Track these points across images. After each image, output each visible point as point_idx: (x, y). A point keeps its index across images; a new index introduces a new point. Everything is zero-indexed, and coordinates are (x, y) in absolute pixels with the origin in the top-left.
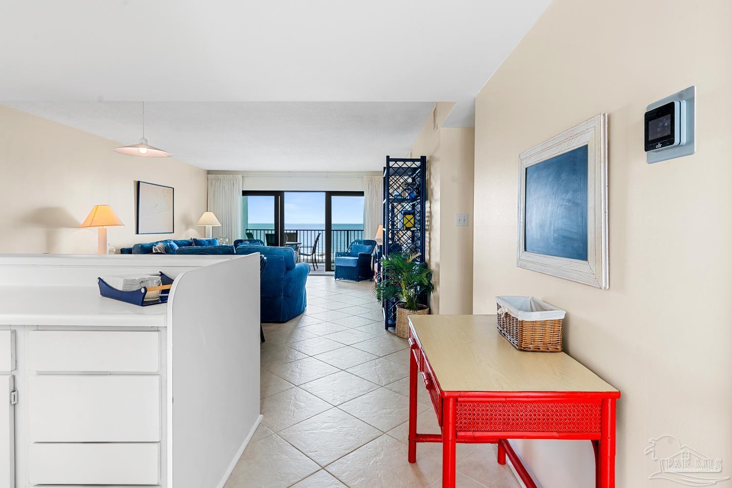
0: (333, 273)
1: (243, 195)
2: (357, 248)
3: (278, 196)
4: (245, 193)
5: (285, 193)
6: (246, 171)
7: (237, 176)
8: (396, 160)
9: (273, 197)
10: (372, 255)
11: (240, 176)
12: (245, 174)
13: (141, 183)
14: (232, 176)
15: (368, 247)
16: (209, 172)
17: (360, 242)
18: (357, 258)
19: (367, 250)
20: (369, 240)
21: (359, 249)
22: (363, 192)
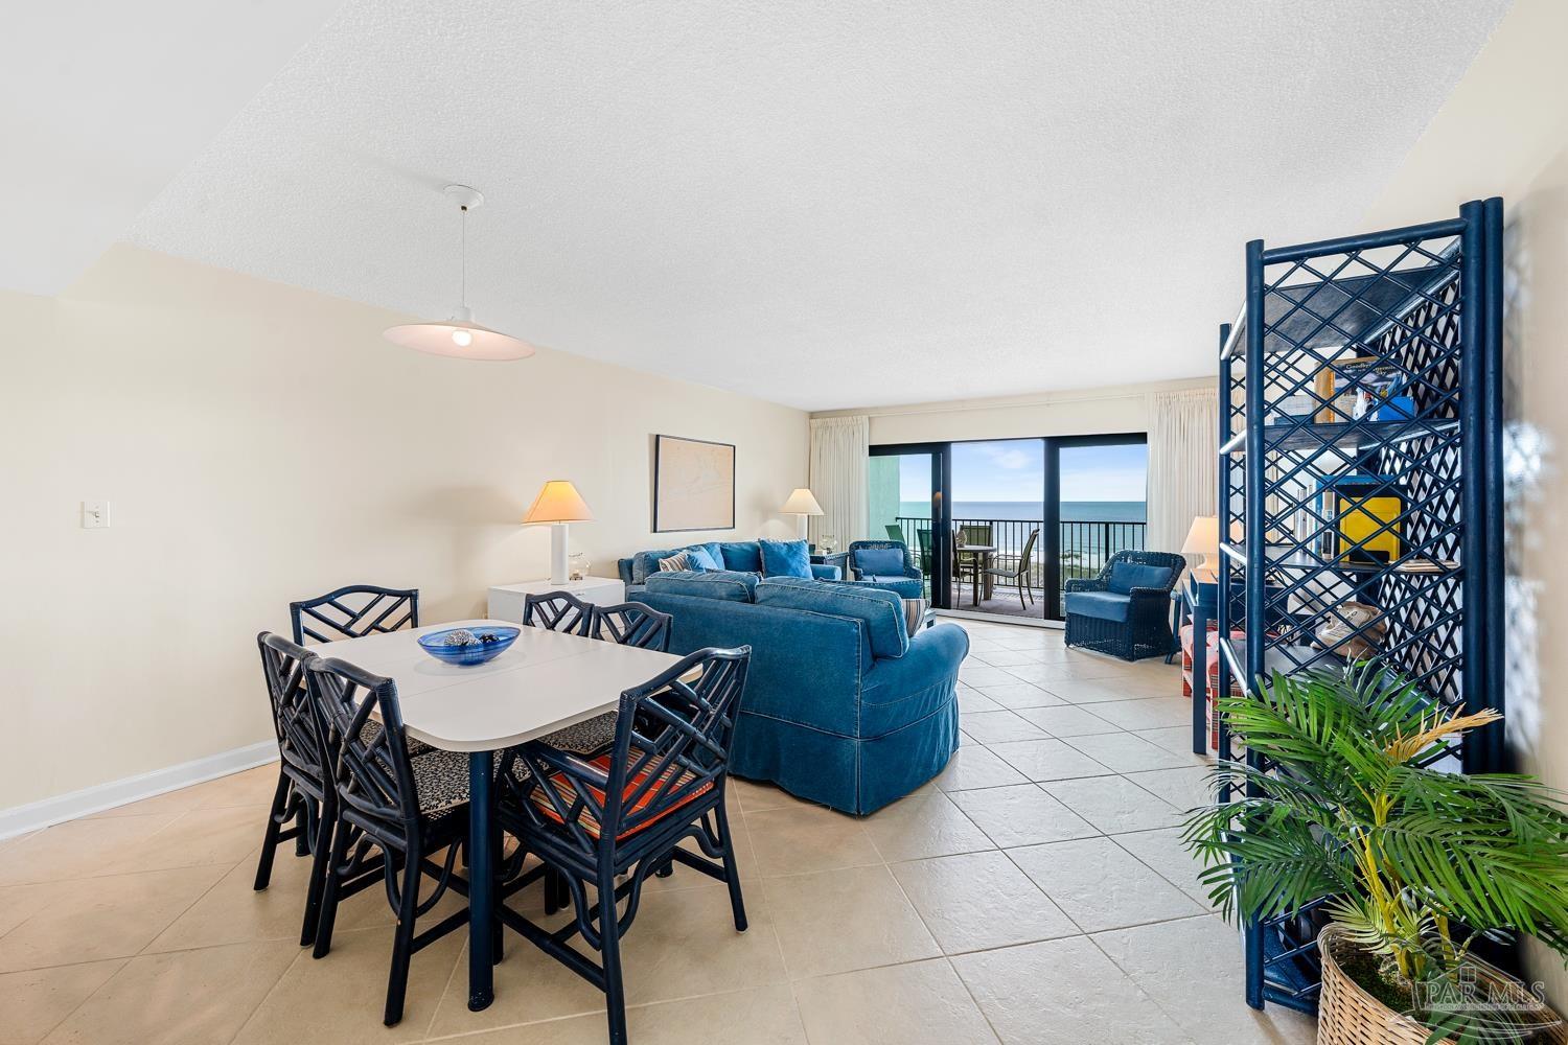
0: (1062, 625)
1: (870, 454)
2: (1130, 572)
3: (939, 452)
4: (875, 450)
5: (953, 446)
6: (876, 408)
7: (859, 417)
8: (1298, 255)
9: (930, 456)
10: (1172, 594)
11: (865, 418)
12: (872, 414)
13: (660, 438)
14: (850, 418)
15: (1159, 571)
16: (812, 415)
17: (1135, 556)
18: (1127, 599)
19: (1156, 581)
20: (1162, 554)
21: (1133, 576)
22: (1145, 434)
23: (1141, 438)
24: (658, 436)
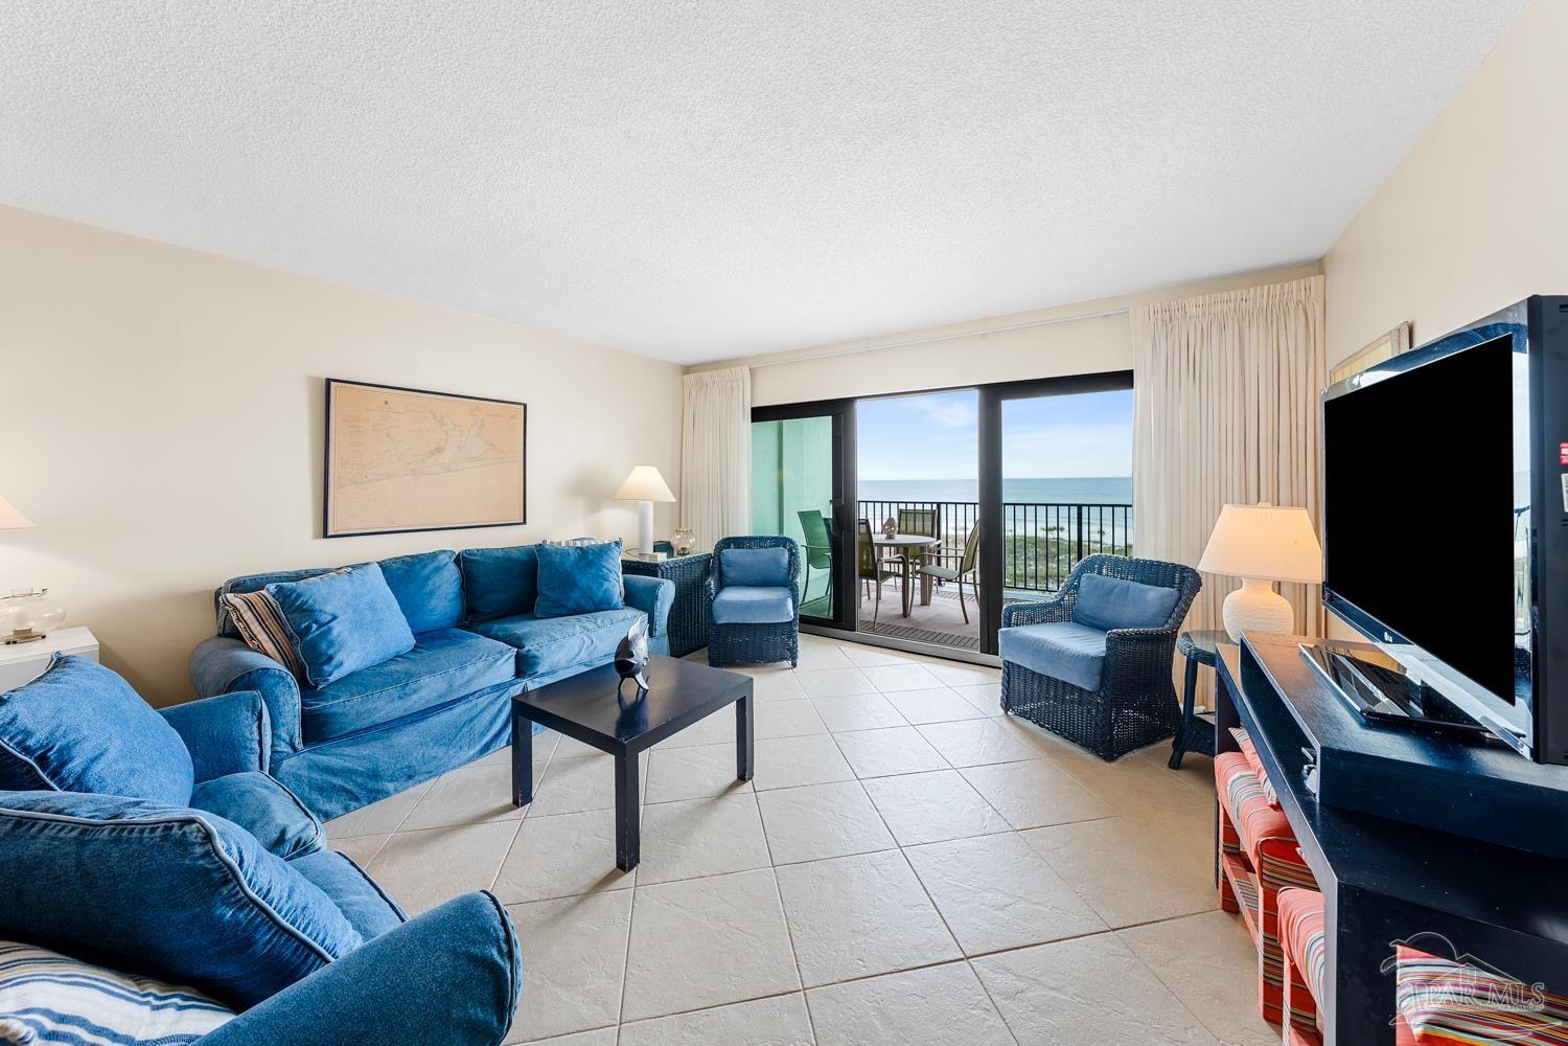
1: (753, 420)
3: (840, 412)
4: (760, 414)
5: (859, 404)
6: (760, 357)
7: (739, 370)
11: (746, 369)
12: (755, 365)
13: (337, 384)
14: (727, 370)
16: (687, 370)
17: (1115, 564)
18: (1100, 650)
19: (1151, 611)
20: (1159, 563)
21: (1112, 598)
22: (1132, 371)
23: (1124, 379)
24: (328, 381)
